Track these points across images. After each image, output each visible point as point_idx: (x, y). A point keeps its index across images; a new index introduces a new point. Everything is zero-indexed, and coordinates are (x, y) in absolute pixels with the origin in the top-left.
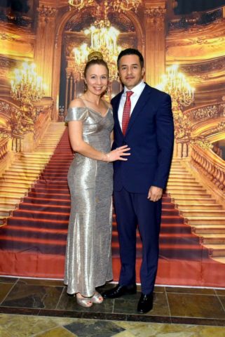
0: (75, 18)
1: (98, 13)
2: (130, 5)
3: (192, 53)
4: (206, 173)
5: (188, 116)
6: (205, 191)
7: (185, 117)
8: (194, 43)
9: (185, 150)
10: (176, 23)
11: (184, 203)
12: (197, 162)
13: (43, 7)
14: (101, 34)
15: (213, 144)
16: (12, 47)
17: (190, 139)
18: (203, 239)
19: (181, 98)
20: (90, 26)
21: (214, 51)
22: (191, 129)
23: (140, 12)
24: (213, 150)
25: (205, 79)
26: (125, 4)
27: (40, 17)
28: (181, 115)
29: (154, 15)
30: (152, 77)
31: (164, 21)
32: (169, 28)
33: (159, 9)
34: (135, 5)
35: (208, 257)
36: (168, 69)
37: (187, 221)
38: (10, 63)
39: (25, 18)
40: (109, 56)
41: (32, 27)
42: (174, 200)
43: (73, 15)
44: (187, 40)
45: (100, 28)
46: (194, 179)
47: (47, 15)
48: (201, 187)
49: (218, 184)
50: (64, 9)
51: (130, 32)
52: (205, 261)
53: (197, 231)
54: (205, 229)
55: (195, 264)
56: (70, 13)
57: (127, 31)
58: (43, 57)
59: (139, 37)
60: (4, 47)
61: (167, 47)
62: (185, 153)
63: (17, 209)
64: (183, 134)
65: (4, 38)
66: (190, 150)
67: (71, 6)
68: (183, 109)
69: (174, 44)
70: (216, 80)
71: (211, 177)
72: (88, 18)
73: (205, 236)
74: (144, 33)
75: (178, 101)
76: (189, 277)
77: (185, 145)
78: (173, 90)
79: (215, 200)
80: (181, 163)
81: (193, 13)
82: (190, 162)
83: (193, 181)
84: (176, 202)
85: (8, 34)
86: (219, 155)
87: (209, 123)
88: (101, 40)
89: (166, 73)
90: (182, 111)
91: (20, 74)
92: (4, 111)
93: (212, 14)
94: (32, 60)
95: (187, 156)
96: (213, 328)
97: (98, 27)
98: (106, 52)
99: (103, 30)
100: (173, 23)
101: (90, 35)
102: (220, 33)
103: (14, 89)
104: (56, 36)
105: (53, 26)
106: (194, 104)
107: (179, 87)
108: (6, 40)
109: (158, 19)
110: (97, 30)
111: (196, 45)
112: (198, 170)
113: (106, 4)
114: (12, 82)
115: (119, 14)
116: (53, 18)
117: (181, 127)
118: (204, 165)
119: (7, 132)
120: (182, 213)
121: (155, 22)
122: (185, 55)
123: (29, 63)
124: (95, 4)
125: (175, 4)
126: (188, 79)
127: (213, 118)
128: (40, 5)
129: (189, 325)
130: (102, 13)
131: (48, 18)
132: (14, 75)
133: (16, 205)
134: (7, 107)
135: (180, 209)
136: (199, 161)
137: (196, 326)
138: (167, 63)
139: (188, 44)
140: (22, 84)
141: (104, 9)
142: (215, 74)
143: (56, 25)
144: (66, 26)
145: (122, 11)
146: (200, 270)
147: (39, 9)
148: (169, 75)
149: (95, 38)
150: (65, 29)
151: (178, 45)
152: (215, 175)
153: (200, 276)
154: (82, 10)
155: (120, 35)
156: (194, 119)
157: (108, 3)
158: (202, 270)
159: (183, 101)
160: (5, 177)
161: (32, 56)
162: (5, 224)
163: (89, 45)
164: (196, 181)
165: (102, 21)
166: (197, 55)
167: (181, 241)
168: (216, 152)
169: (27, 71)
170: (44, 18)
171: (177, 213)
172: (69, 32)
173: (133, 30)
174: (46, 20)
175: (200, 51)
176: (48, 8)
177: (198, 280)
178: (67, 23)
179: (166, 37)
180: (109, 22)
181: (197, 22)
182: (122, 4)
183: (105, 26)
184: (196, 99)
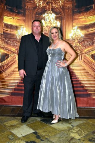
0: (39, 10)
1: (48, 9)
2: (59, 5)
3: (82, 22)
4: (89, 66)
5: (81, 45)
6: (89, 72)
7: (81, 46)
8: (83, 18)
9: (81, 57)
10: (76, 11)
11: (81, 77)
12: (85, 62)
13: (27, 7)
14: (49, 16)
15: (91, 55)
16: (17, 22)
17: (82, 54)
18: (88, 90)
19: (79, 39)
20: (45, 13)
21: (90, 21)
22: (83, 50)
23: (63, 8)
24: (91, 57)
25: (87, 31)
26: (57, 5)
27: (26, 11)
28: (79, 45)
29: (68, 9)
30: (68, 31)
31: (72, 11)
32: (73, 13)
33: (70, 6)
34: (61, 5)
35: (90, 96)
36: (74, 28)
37: (82, 83)
38: (16, 28)
39: (21, 11)
40: (52, 24)
41: (24, 14)
42: (77, 76)
43: (38, 9)
44: (80, 17)
45: (48, 14)
46: (84, 68)
47: (29, 10)
48: (87, 71)
49: (93, 70)
50: (35, 7)
51: (59, 15)
52: (89, 98)
53: (86, 87)
54: (89, 86)
55: (85, 99)
56: (37, 9)
57: (58, 15)
58: (28, 25)
59: (63, 17)
60: (14, 22)
61: (73, 20)
62: (81, 59)
63: (20, 81)
64: (80, 52)
65: (14, 19)
66: (83, 57)
67: (38, 6)
68: (80, 43)
69: (75, 19)
70: (91, 32)
71: (91, 68)
72: (44, 11)
73: (89, 89)
74: (65, 15)
75: (78, 40)
76: (83, 104)
77: (81, 56)
78: (76, 36)
79: (92, 76)
80: (80, 62)
81: (82, 7)
82: (83, 62)
83: (84, 69)
84: (78, 77)
85: (15, 17)
86: (93, 59)
87: (89, 47)
88: (49, 18)
89: (73, 29)
90: (79, 43)
91: (20, 32)
92: (14, 45)
93: (89, 7)
94: (24, 26)
95: (82, 60)
96: (92, 119)
97: (48, 13)
98: (51, 23)
99: (50, 15)
100: (75, 11)
101: (45, 17)
102: (92, 14)
103: (18, 37)
104: (32, 17)
105: (31, 14)
106: (83, 41)
107: (78, 34)
108: (14, 20)
109: (70, 10)
110: (47, 15)
111: (84, 19)
112: (86, 65)
113: (50, 5)
114: (17, 35)
115: (55, 8)
116: (31, 11)
117: (79, 49)
118: (88, 63)
119: (16, 53)
120: (80, 81)
121: (68, 11)
122: (80, 23)
123: (23, 28)
124: (46, 5)
125: (76, 4)
126: (81, 31)
127: (91, 46)
128: (27, 6)
129: (83, 119)
130: (49, 8)
131: (30, 11)
132: (18, 32)
133: (20, 80)
134: (15, 44)
135: (79, 79)
136: (86, 61)
137: (86, 119)
138: (73, 26)
139: (81, 19)
140: (21, 35)
141: (50, 7)
142: (91, 29)
143: (32, 14)
144: (36, 14)
145: (56, 7)
146: (87, 101)
147: (26, 8)
148: (74, 30)
149: (47, 18)
150: (36, 15)
151: (77, 19)
152: (92, 66)
153: (87, 103)
154: (42, 7)
155: (56, 16)
156: (84, 46)
157: (51, 5)
158: (88, 101)
159: (79, 40)
160: (15, 69)
161: (24, 25)
162: (16, 87)
163: (45, 20)
164: (85, 69)
165: (49, 11)
166: (84, 23)
167: (80, 91)
168: (92, 58)
169: (22, 30)
170: (28, 11)
171: (78, 81)
172: (37, 16)
173: (61, 14)
174: (29, 12)
175: (85, 21)
176: (29, 7)
177: (86, 105)
178: (36, 12)
179: (72, 16)
180: (52, 12)
181: (84, 11)
182: (56, 5)
183: (50, 13)
184: (84, 39)
